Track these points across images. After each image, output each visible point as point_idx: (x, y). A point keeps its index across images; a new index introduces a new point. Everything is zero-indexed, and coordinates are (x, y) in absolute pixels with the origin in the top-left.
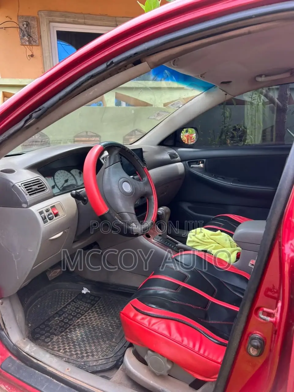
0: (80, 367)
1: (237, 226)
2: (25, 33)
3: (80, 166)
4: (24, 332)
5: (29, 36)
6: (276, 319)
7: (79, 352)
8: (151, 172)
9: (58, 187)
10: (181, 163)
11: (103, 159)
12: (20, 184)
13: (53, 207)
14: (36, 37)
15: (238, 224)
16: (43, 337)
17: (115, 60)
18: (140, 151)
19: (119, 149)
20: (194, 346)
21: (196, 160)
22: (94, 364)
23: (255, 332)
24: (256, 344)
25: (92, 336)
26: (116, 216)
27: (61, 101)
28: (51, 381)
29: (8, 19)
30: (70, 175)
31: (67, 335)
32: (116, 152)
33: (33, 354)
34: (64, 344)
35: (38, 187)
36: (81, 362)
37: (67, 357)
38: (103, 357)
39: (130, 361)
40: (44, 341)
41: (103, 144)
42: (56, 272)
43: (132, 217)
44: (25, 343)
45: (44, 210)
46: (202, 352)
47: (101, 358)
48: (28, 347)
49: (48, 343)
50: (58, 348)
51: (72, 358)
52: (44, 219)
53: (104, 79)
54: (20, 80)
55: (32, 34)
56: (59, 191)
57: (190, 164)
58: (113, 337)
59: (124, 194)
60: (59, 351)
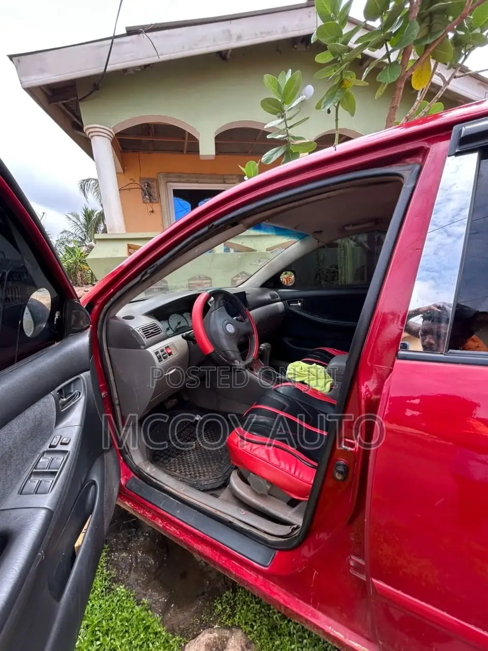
0: (193, 486)
1: (332, 358)
2: (146, 192)
3: (190, 309)
4: (145, 455)
5: (150, 195)
6: (356, 449)
7: (193, 473)
8: (252, 313)
9: (172, 329)
10: (281, 303)
11: (210, 303)
12: (138, 329)
13: (167, 347)
14: (155, 195)
15: (332, 356)
16: (162, 459)
17: (216, 223)
18: (243, 295)
19: (223, 295)
20: (290, 469)
21: (294, 299)
22: (206, 483)
23: (340, 459)
24: (340, 470)
25: (204, 459)
26: (220, 354)
27: (171, 259)
28: (168, 498)
29: (132, 182)
30: (182, 318)
31: (183, 457)
32: (220, 298)
33: (152, 475)
34: (180, 465)
35: (155, 330)
36: (194, 481)
37: (183, 477)
38: (213, 476)
39: (235, 482)
40: (162, 462)
41: (208, 292)
42: (172, 402)
43: (235, 355)
44: (145, 464)
45: (159, 350)
46: (297, 474)
47: (212, 478)
48: (148, 468)
49: (166, 464)
50: (175, 468)
51: (187, 477)
52: (159, 358)
53: (206, 239)
54: (142, 233)
55: (152, 194)
56: (173, 332)
57: (289, 303)
58: (222, 459)
59: (228, 334)
60: (175, 471)
